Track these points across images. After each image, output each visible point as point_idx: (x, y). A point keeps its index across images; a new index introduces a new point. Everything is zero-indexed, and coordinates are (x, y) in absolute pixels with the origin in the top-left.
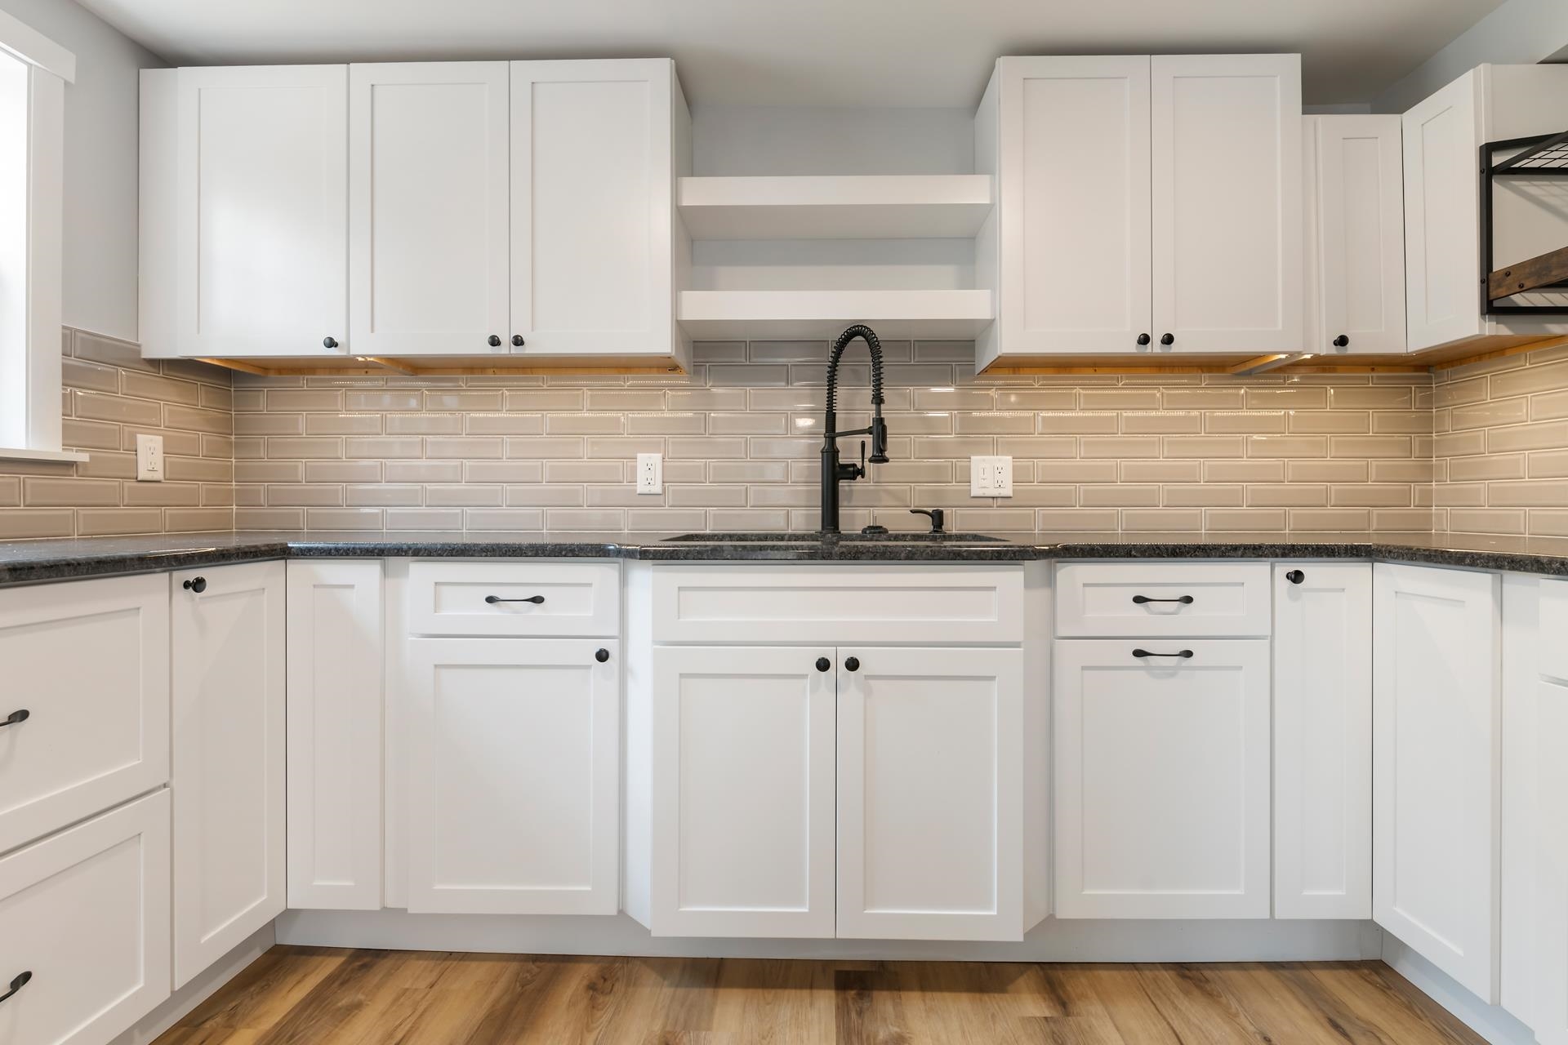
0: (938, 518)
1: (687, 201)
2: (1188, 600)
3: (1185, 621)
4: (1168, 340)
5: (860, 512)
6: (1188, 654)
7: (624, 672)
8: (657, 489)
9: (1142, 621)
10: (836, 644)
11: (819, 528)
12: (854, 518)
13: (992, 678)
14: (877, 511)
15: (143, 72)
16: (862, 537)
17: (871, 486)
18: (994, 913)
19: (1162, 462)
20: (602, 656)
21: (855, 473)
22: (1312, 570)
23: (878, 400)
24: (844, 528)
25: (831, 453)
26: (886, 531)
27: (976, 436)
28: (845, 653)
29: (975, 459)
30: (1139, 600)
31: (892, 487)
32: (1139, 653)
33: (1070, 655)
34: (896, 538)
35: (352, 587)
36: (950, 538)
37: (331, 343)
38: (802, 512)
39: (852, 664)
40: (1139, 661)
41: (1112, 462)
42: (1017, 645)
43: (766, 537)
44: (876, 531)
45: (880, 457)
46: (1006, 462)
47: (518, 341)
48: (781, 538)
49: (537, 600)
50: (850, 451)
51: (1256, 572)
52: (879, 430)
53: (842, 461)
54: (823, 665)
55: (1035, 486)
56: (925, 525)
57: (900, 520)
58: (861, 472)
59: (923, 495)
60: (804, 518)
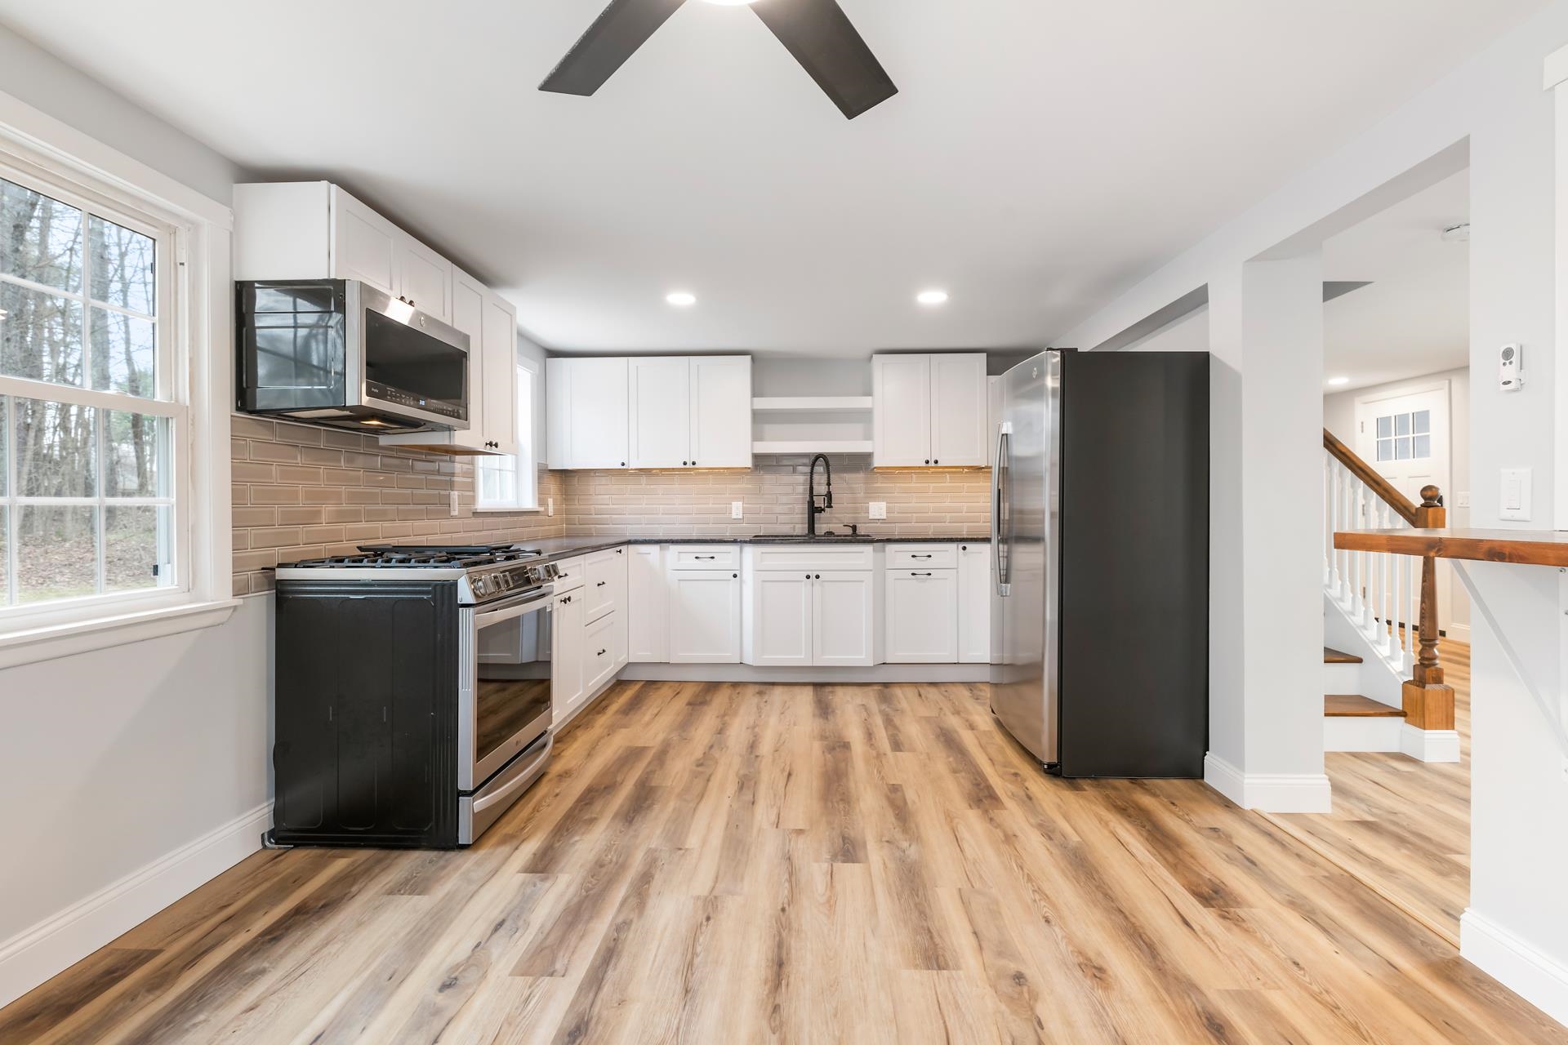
0: (854, 528)
1: (756, 407)
2: (930, 556)
3: (929, 563)
4: (936, 462)
5: (824, 525)
6: (929, 574)
7: (741, 582)
8: (741, 517)
9: (914, 563)
10: (812, 571)
11: (807, 532)
12: (821, 528)
13: (862, 581)
14: (831, 525)
15: (548, 359)
16: (824, 536)
17: (828, 515)
18: (863, 657)
19: (947, 504)
20: (735, 576)
21: (821, 510)
22: (969, 546)
23: (829, 484)
24: (817, 532)
25: (811, 503)
26: (834, 534)
27: (872, 495)
28: (815, 574)
29: (870, 503)
30: (913, 556)
31: (837, 516)
32: (913, 574)
33: (891, 575)
34: (838, 536)
35: (649, 554)
36: (859, 536)
37: (623, 464)
38: (800, 526)
39: (817, 577)
40: (913, 577)
41: (927, 505)
42: (871, 570)
43: (786, 536)
44: (830, 533)
45: (830, 506)
46: (883, 505)
47: (694, 463)
48: (792, 536)
49: (712, 558)
50: (819, 502)
51: (952, 547)
52: (829, 495)
53: (816, 505)
54: (808, 577)
55: (896, 515)
56: (849, 531)
57: (840, 529)
58: (824, 510)
59: (848, 518)
60: (801, 528)
